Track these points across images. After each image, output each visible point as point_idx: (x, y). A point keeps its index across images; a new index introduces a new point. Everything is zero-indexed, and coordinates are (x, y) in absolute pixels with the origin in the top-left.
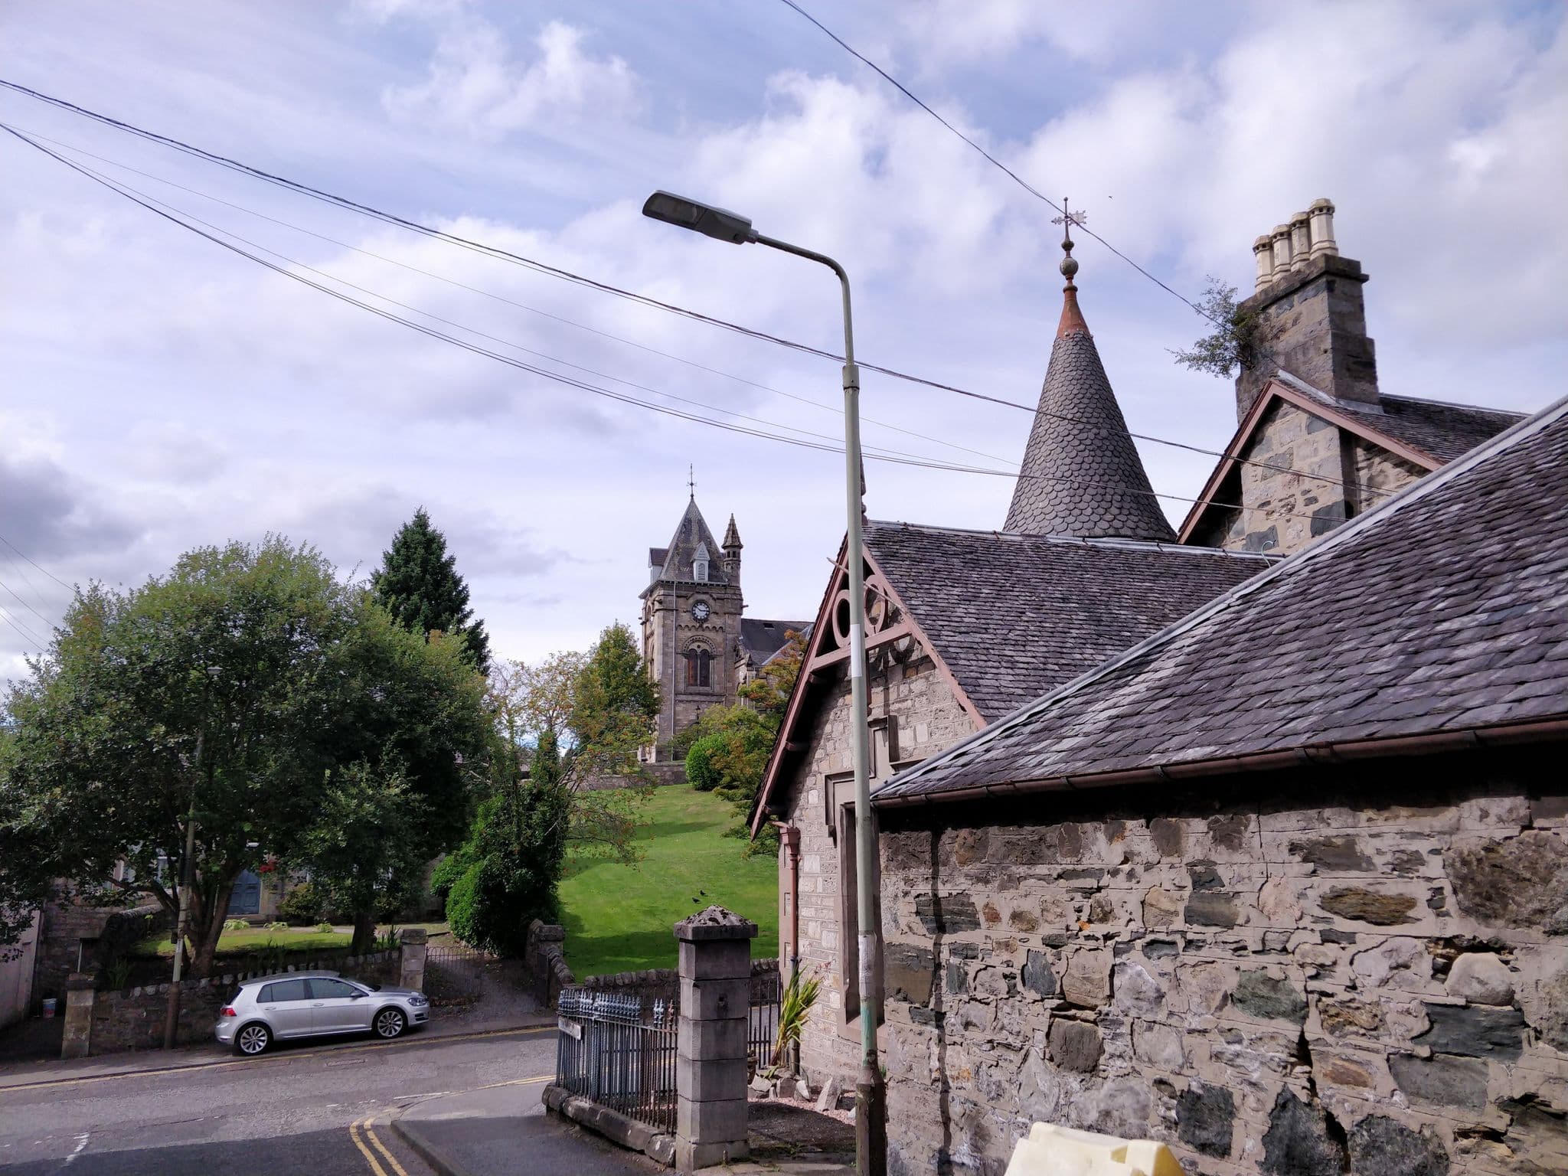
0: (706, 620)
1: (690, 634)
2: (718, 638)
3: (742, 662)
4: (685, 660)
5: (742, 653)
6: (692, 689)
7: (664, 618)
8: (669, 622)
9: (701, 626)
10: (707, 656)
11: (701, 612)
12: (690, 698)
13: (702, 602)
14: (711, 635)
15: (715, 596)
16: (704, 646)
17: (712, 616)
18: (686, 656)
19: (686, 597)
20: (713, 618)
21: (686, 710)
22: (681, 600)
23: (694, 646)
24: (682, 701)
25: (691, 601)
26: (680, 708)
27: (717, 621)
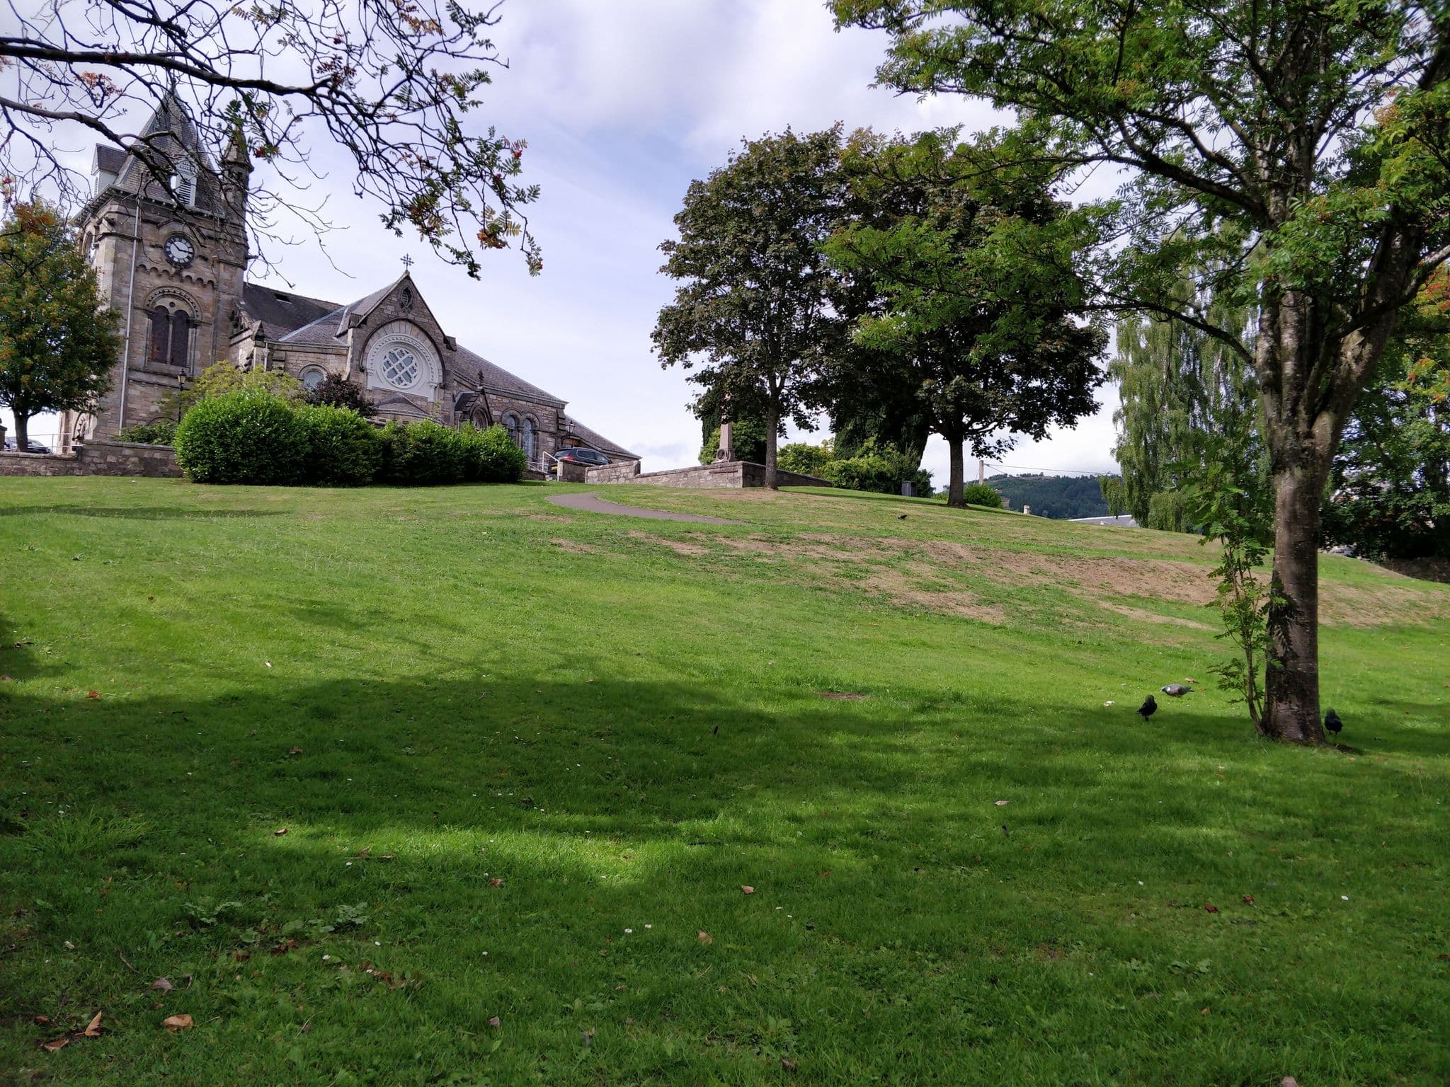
0: (186, 266)
1: (158, 282)
2: (207, 297)
3: (245, 335)
4: (148, 321)
5: (245, 321)
6: (156, 366)
7: (117, 249)
8: (124, 256)
9: (178, 274)
10: (186, 321)
11: (179, 251)
12: (154, 379)
13: (182, 236)
14: (195, 290)
15: (204, 232)
16: (180, 305)
17: (198, 261)
18: (150, 314)
19: (157, 225)
20: (199, 264)
21: (145, 396)
22: (147, 227)
23: (165, 302)
24: (139, 382)
25: (164, 231)
26: (136, 391)
27: (202, 270)
